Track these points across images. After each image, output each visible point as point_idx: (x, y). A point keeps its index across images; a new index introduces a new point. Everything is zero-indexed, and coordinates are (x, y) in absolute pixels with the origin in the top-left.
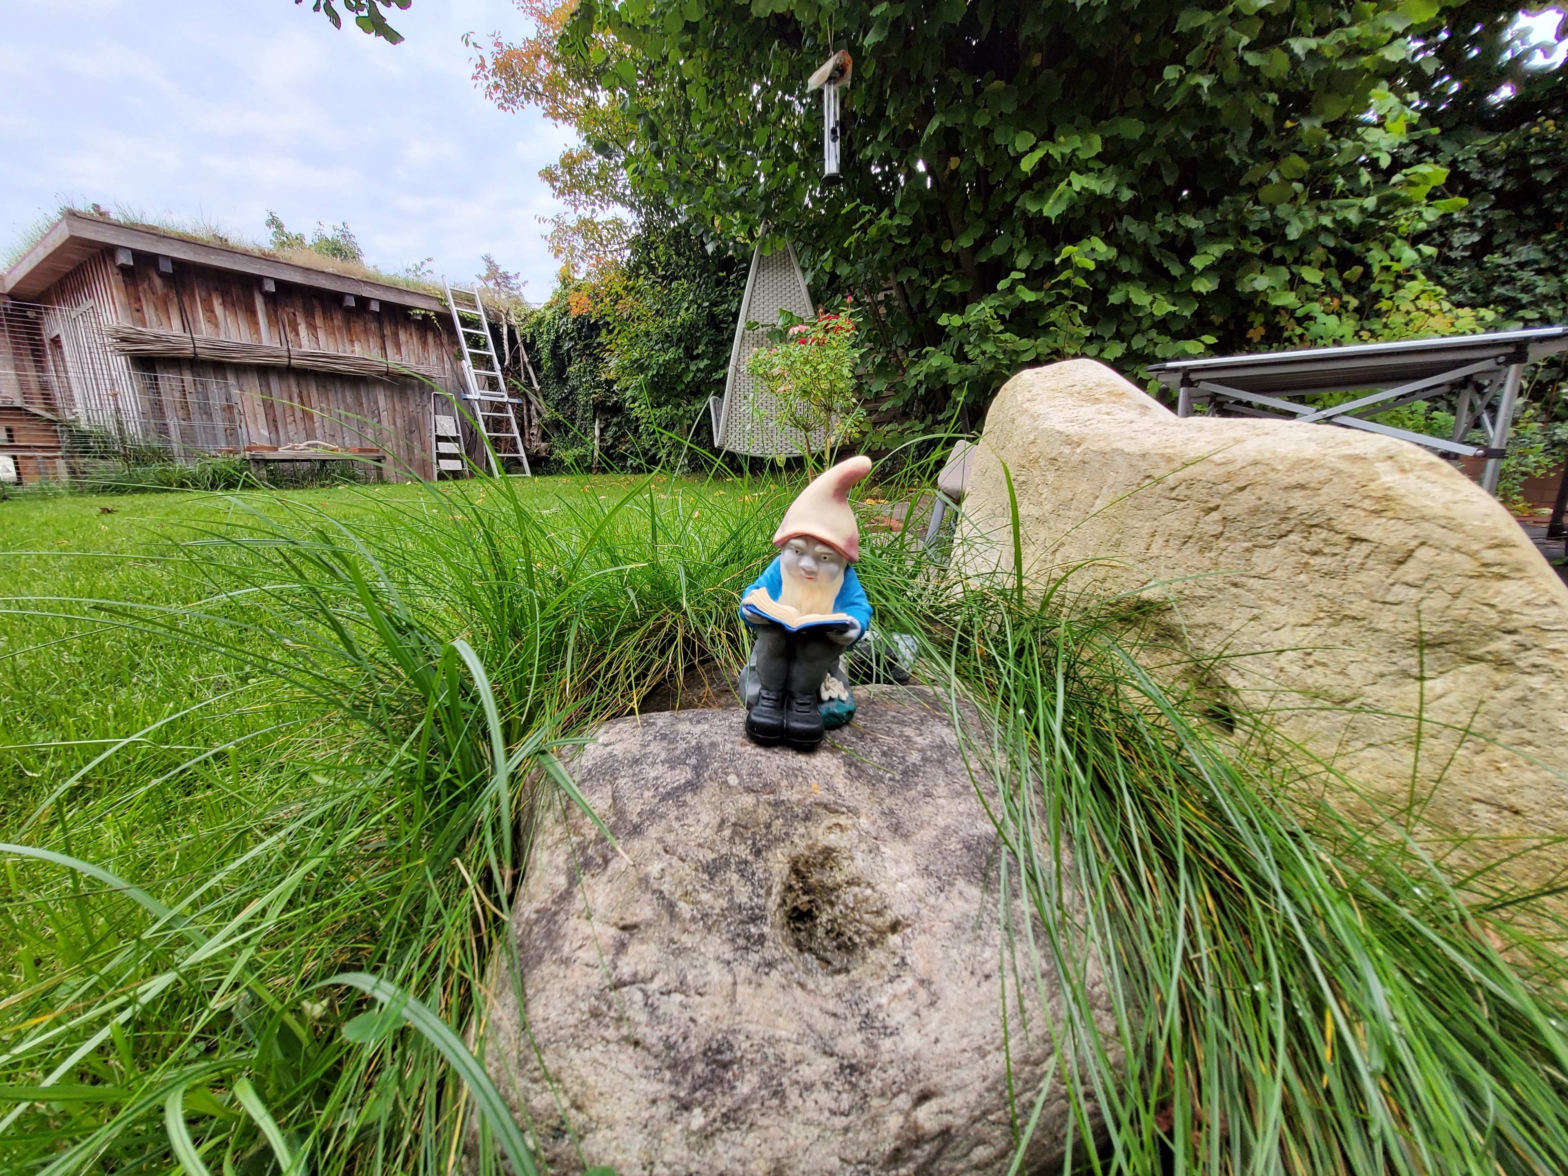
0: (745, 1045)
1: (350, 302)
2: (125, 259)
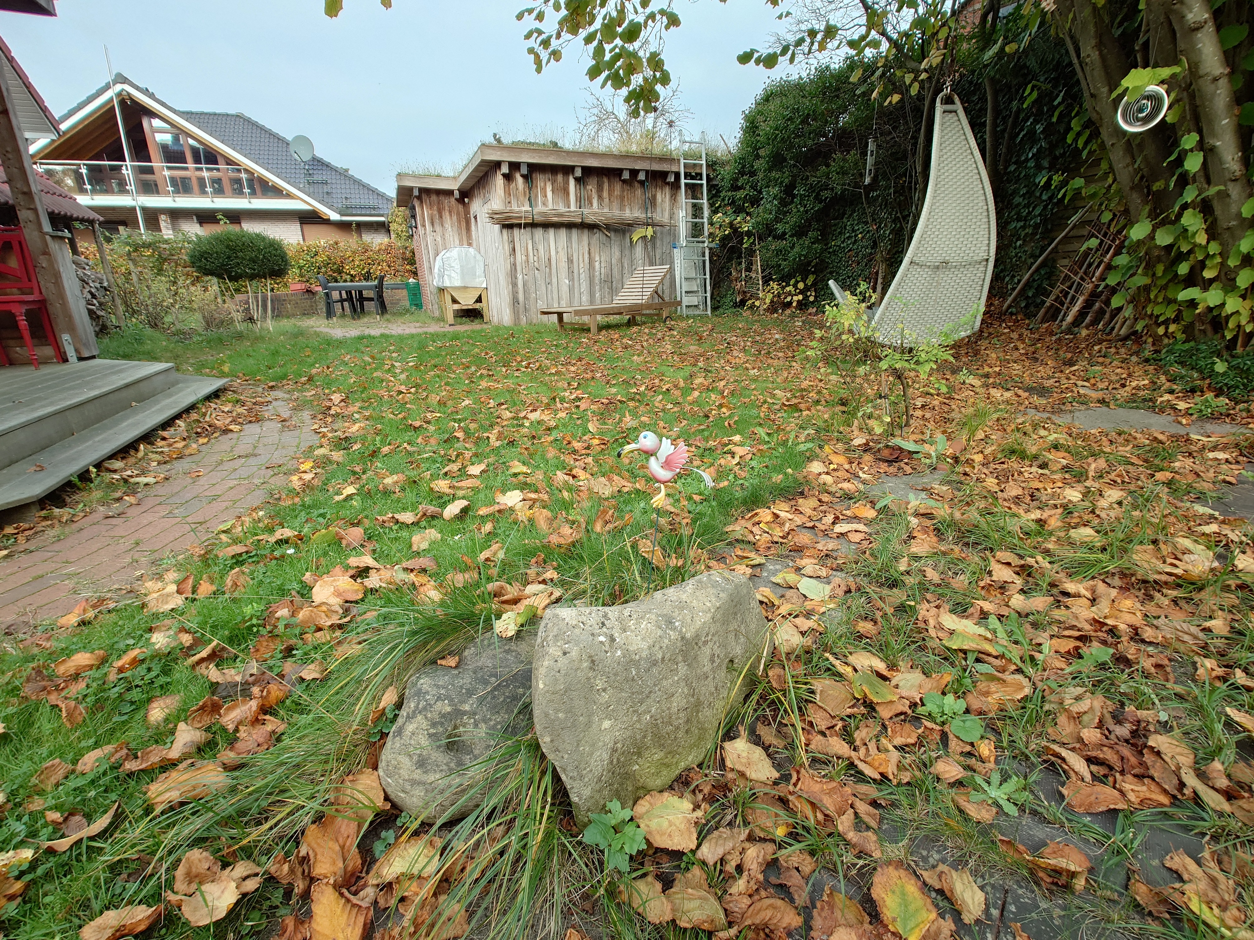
1: (626, 175)
2: (505, 169)
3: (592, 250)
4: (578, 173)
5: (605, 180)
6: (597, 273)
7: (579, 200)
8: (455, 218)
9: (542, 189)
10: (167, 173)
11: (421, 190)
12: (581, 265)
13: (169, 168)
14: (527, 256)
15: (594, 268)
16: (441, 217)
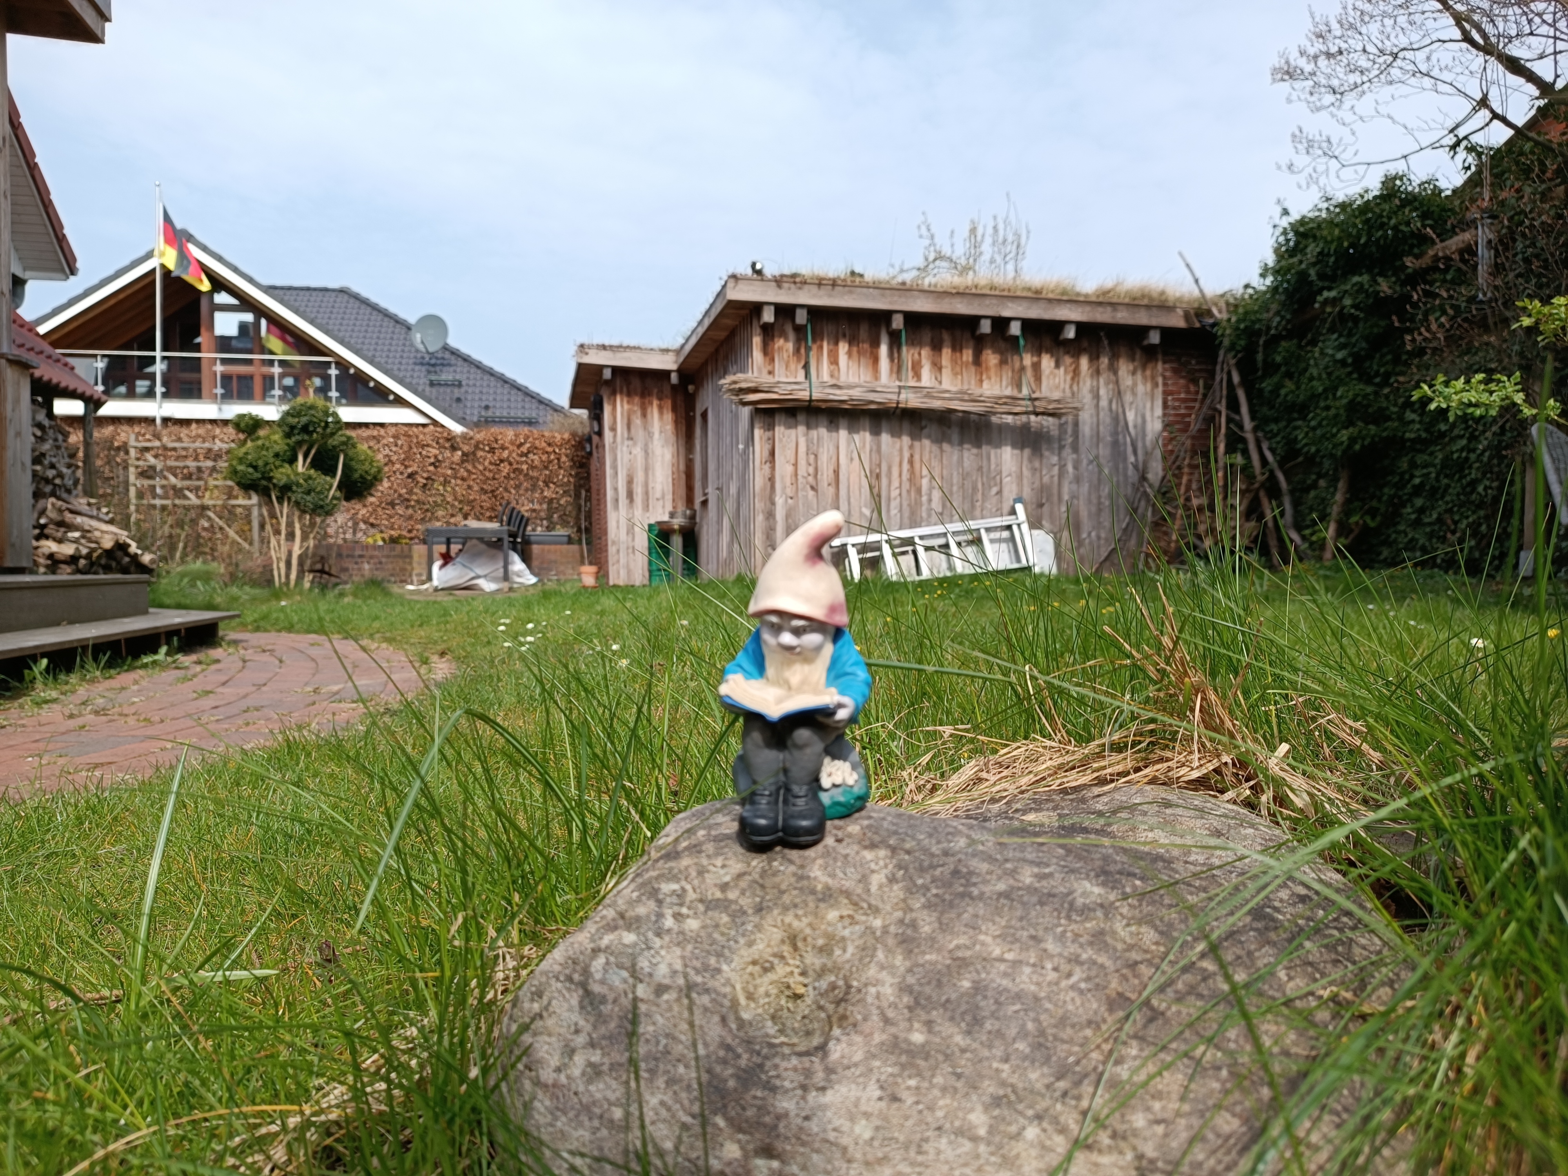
0: (651, 1028)
1: (986, 327)
2: (768, 316)
3: (917, 457)
4: (898, 322)
5: (946, 336)
6: (924, 499)
7: (898, 369)
8: (669, 416)
9: (830, 352)
10: (219, 368)
11: (616, 370)
12: (895, 483)
13: (224, 361)
14: (795, 465)
15: (919, 491)
16: (644, 415)
